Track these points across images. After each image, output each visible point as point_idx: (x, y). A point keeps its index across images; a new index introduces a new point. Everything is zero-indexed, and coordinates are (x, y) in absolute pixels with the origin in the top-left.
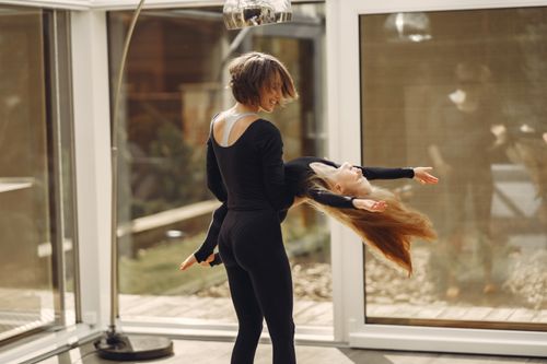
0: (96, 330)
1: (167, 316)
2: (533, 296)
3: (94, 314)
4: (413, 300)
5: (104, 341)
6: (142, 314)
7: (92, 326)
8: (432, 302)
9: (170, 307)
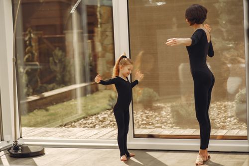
0: (10, 144)
1: (45, 136)
2: (219, 124)
3: (9, 136)
4: (163, 126)
5: (12, 149)
6: (34, 136)
7: (8, 142)
8: (172, 127)
9: (47, 132)
